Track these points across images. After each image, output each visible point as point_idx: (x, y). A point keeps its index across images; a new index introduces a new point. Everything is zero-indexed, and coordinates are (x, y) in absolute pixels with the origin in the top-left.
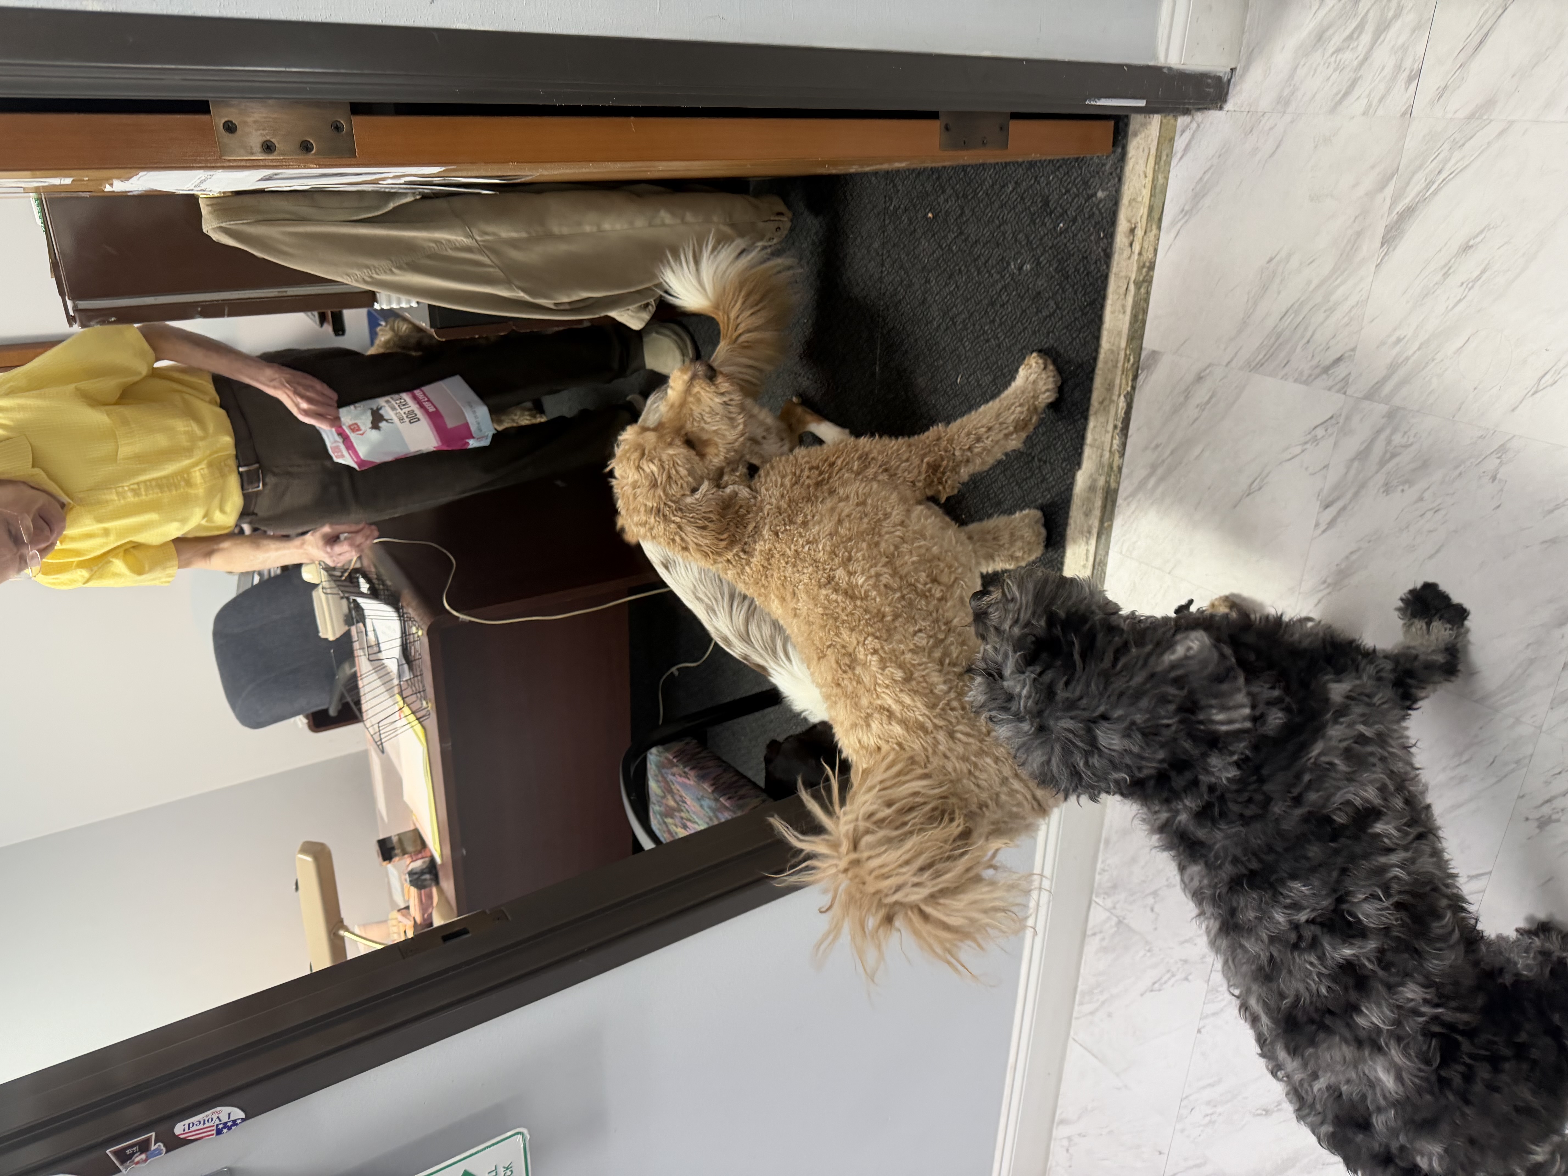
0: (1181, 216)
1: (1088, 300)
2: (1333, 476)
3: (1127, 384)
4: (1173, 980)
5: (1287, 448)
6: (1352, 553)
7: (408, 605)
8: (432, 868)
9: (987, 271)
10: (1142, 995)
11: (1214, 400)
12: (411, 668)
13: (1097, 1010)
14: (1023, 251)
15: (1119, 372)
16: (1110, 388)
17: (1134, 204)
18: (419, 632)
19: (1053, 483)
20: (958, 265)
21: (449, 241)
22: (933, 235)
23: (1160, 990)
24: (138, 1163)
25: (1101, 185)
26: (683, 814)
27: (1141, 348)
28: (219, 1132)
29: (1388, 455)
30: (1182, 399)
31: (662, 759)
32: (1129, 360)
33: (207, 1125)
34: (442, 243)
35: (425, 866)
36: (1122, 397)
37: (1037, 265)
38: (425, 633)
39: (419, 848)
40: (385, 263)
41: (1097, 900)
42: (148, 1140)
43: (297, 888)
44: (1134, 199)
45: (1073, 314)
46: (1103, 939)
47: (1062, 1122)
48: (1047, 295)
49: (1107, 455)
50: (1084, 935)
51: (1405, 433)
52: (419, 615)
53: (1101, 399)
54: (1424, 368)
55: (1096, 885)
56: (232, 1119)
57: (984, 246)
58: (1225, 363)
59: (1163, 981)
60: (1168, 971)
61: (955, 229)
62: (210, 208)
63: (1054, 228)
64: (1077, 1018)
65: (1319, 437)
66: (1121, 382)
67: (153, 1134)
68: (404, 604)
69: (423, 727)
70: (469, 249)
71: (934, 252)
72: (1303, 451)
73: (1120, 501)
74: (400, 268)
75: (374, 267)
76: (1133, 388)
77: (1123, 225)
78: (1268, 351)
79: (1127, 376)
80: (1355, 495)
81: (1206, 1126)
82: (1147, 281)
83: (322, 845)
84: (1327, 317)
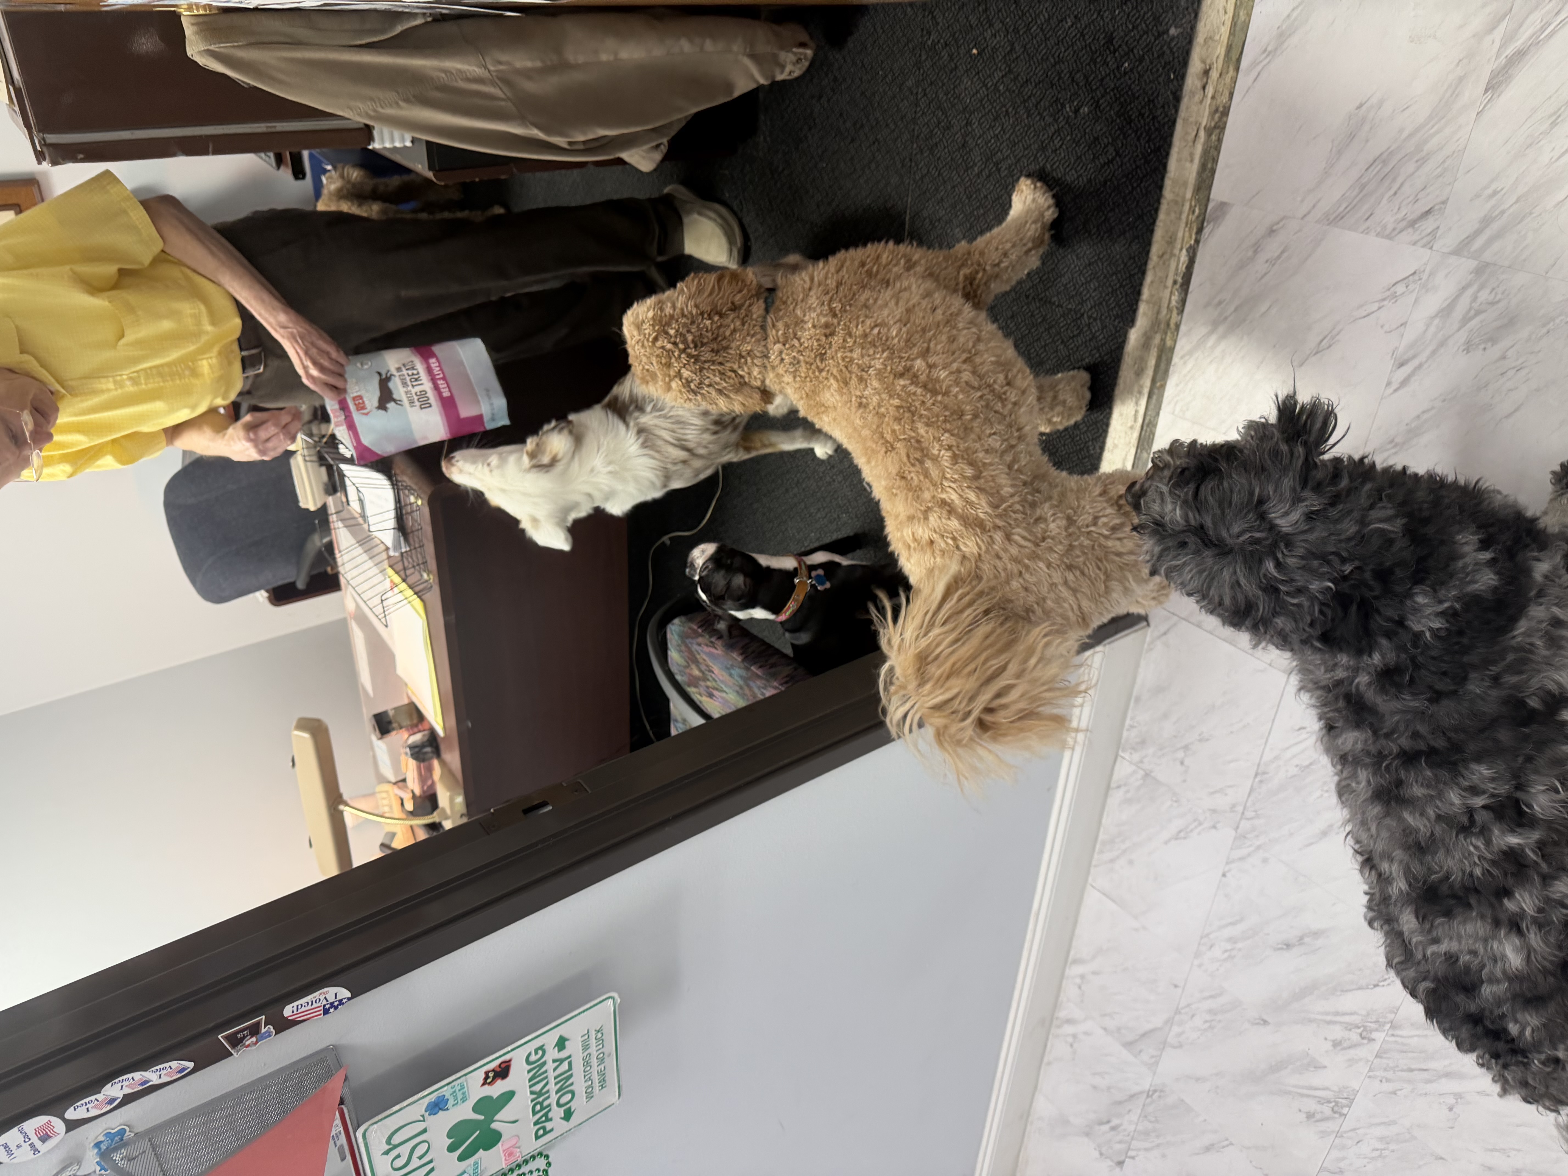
0: (1265, 55)
1: (1152, 147)
2: (1410, 334)
3: (1191, 237)
4: (1200, 828)
5: (1362, 306)
6: (1424, 412)
7: (403, 473)
8: (433, 740)
9: (1039, 113)
10: (1166, 843)
11: (1285, 255)
12: (406, 540)
13: (1118, 857)
14: (1080, 92)
15: (1183, 225)
16: (1171, 241)
17: (1210, 42)
18: (417, 502)
19: (1104, 341)
20: (1005, 106)
21: (460, 71)
22: (978, 73)
23: (1185, 838)
25: (1175, 20)
26: (709, 683)
27: (1208, 200)
28: (326, 1012)
29: (1472, 312)
30: (1250, 253)
31: (686, 629)
32: (1194, 212)
33: (315, 1005)
34: (452, 73)
35: (426, 739)
36: (1184, 252)
37: (1095, 108)
38: (426, 502)
39: (415, 721)
40: (391, 95)
41: (1123, 755)
42: (258, 1024)
43: (294, 764)
44: (1211, 38)
45: (1135, 162)
46: (1128, 791)
47: (1075, 962)
48: (1105, 140)
49: (1164, 311)
50: (1108, 787)
51: (1493, 289)
52: (416, 484)
53: (1161, 253)
54: (1519, 223)
55: (1123, 741)
56: (339, 998)
57: (1036, 87)
58: (1301, 216)
59: (1188, 830)
60: (1195, 820)
61: (1003, 68)
62: (195, 28)
63: (1118, 68)
64: (1096, 866)
65: (1398, 294)
66: (1184, 236)
68: (398, 472)
69: (424, 602)
71: (977, 92)
72: (1380, 308)
73: (1176, 359)
74: (407, 100)
75: (379, 99)
76: (1197, 241)
77: (1195, 66)
78: (1350, 204)
79: (1191, 229)
80: (1434, 352)
81: (1225, 960)
82: (1219, 127)
83: (318, 721)
84: (1418, 168)
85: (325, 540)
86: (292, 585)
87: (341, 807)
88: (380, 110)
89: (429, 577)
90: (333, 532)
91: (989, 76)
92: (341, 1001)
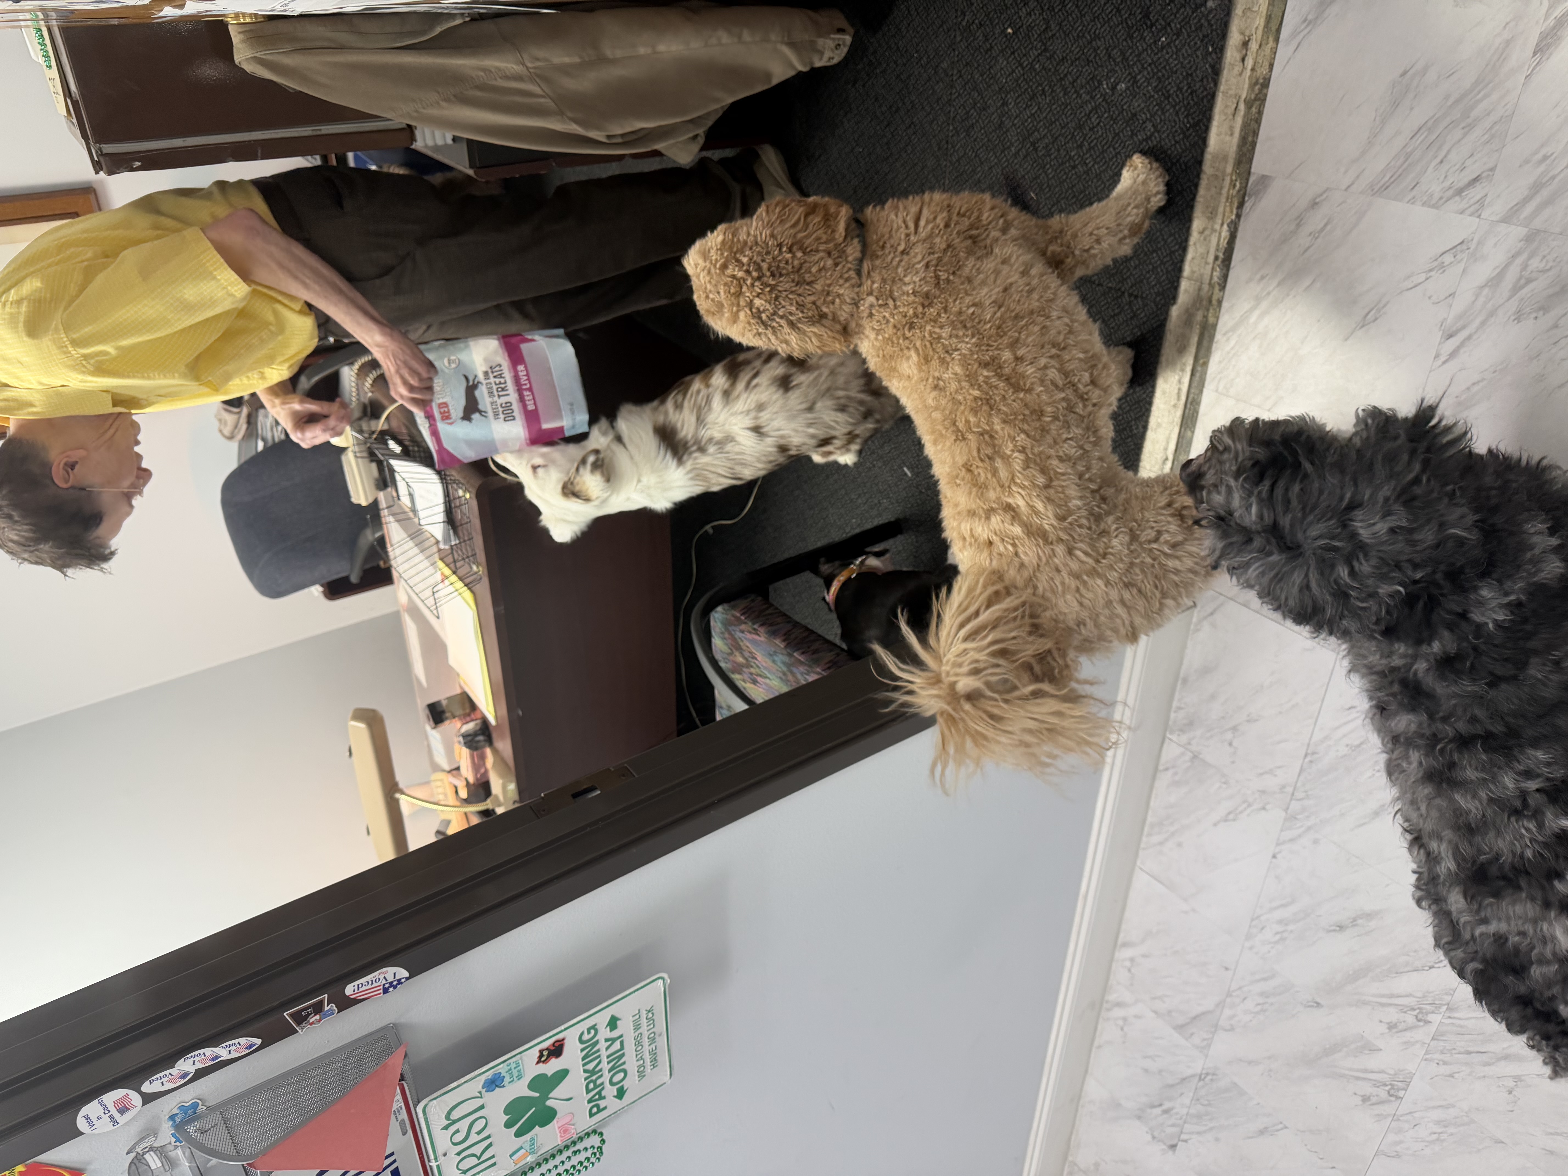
0: (1305, 24)
1: (1191, 121)
2: (1459, 305)
3: (1232, 212)
4: (1249, 811)
5: (1409, 277)
6: (1474, 384)
8: (485, 729)
9: (1076, 91)
10: (1215, 825)
11: (1329, 227)
12: (456, 533)
13: (1166, 840)
14: (1117, 68)
15: (1223, 200)
16: (1211, 216)
17: (1249, 14)
18: (465, 495)
19: (1145, 319)
20: (1041, 85)
21: (499, 69)
22: (1013, 53)
23: (1234, 820)
26: (753, 669)
27: (1249, 173)
28: (386, 991)
29: (1523, 281)
30: (1292, 227)
31: (729, 617)
32: (1234, 186)
33: (375, 985)
34: (490, 71)
35: (478, 728)
36: (1225, 227)
37: (1133, 85)
38: (474, 496)
39: (468, 711)
41: (1170, 737)
42: (321, 1003)
43: (351, 754)
44: (1249, 8)
45: (1174, 137)
46: (1176, 774)
47: (1125, 945)
48: (1143, 116)
49: (1206, 287)
50: (1156, 770)
51: (1544, 257)
52: (465, 478)
53: (1201, 229)
55: (1170, 723)
56: (397, 978)
57: (1072, 65)
58: (1344, 187)
59: (1238, 811)
60: (1244, 802)
61: (1038, 46)
62: (242, 36)
63: (1155, 42)
64: (1144, 849)
65: (1446, 264)
66: (1225, 210)
69: (472, 592)
70: (518, 78)
71: (1013, 71)
72: (1427, 279)
73: (1218, 336)
76: (1238, 216)
77: (1234, 38)
78: (1395, 173)
79: (1232, 202)
80: (1483, 323)
81: (1276, 943)
82: (1259, 99)
83: (374, 711)
84: (1465, 135)
85: (377, 535)
86: (346, 579)
87: (398, 795)
88: (422, 110)
89: (479, 569)
90: (385, 526)
91: (1025, 55)
92: (399, 980)
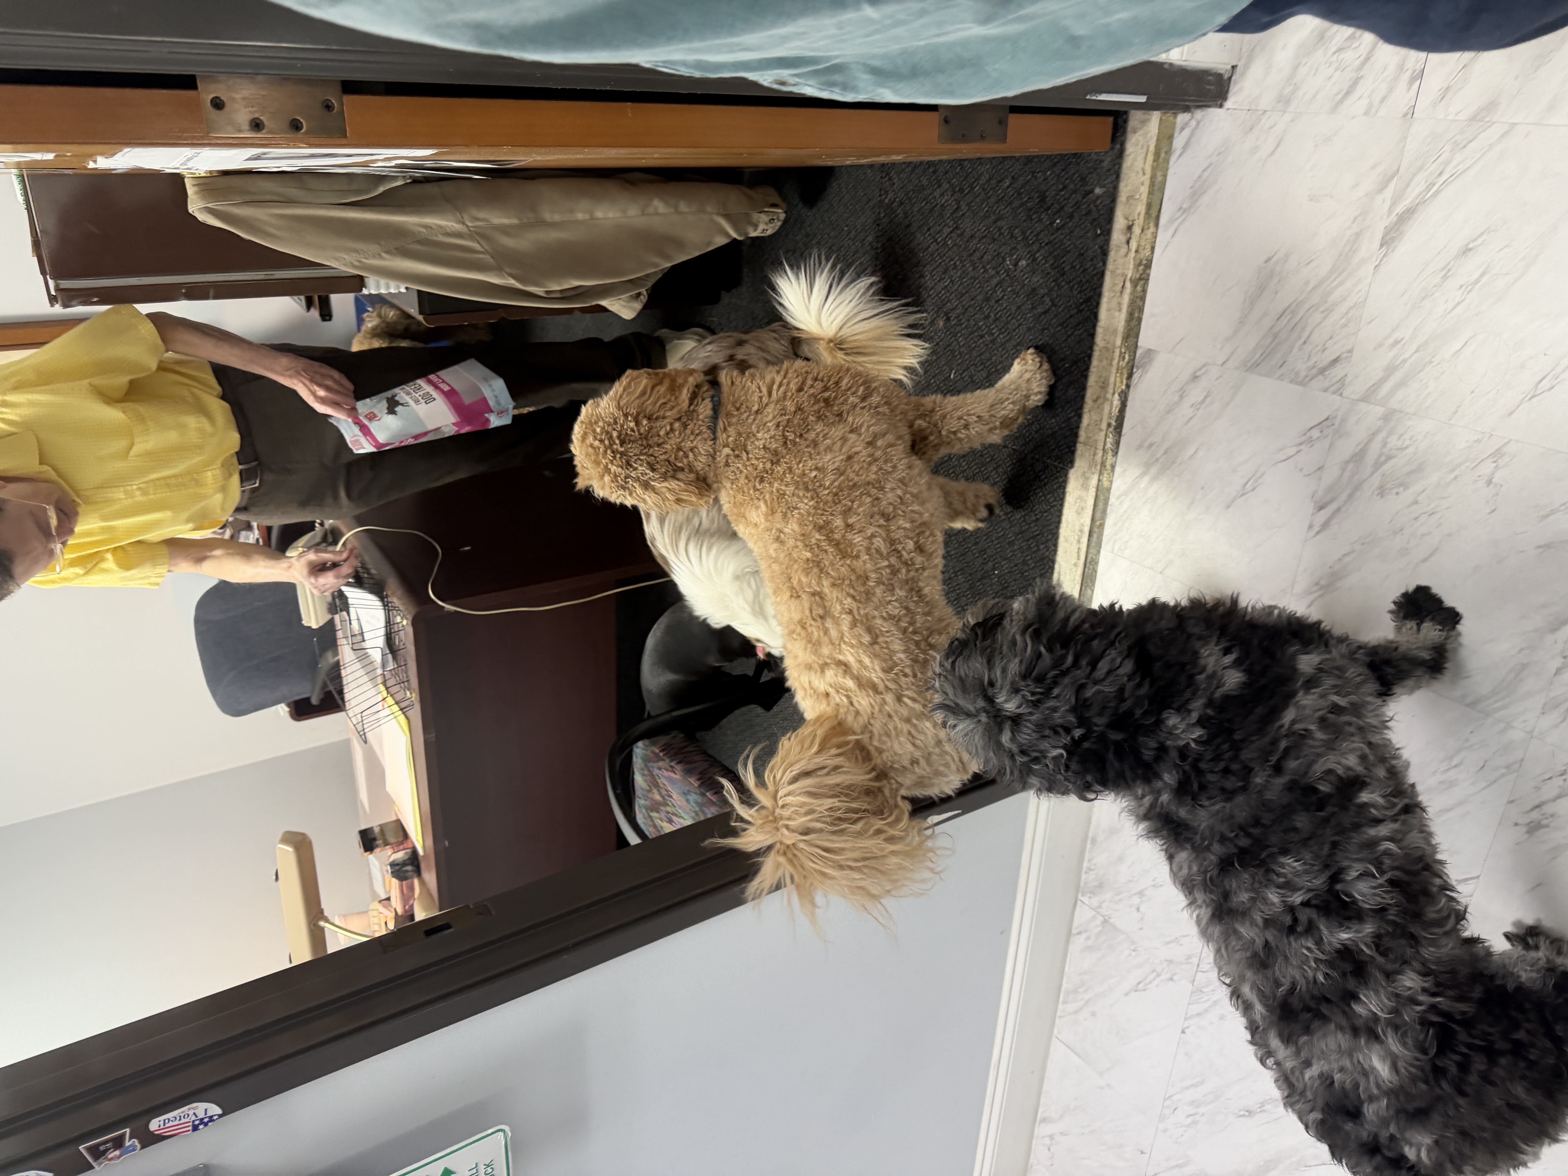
0: (1179, 213)
1: (1084, 297)
2: (1327, 478)
4: (1158, 980)
5: (1283, 448)
6: (1345, 555)
7: (393, 594)
8: (414, 859)
9: (983, 266)
10: (1126, 995)
11: (1208, 399)
12: (395, 658)
13: (1081, 1009)
14: (1019, 246)
15: (1114, 371)
16: (1104, 386)
18: (403, 622)
19: (1046, 480)
20: (953, 260)
21: (440, 227)
22: (929, 229)
23: (1144, 990)
24: (111, 1159)
25: (1099, 180)
26: (669, 809)
27: (1136, 346)
28: (195, 1128)
29: (1383, 458)
30: (1176, 398)
31: (648, 753)
32: (1124, 358)
33: (183, 1121)
34: (431, 228)
35: (407, 857)
36: (1116, 395)
37: (1032, 261)
38: (410, 623)
39: (401, 839)
40: (374, 248)
41: (1082, 898)
43: (277, 878)
44: (1132, 196)
45: (1069, 311)
46: (1088, 938)
47: (1044, 1120)
48: (1042, 291)
49: (1100, 453)
50: (1069, 934)
51: (1401, 436)
52: (404, 604)
53: (1095, 397)
54: (1420, 372)
55: (1082, 884)
56: (209, 1114)
57: (979, 241)
58: (1220, 362)
59: (1147, 981)
60: (1153, 971)
61: (951, 224)
62: (196, 188)
63: (1051, 224)
64: (1061, 1017)
65: (1314, 438)
66: (1116, 381)
67: (128, 1130)
68: (389, 593)
69: (407, 718)
70: (459, 235)
72: (1298, 452)
73: (1112, 500)
74: (387, 252)
75: (363, 251)
76: (1128, 386)
77: (1119, 223)
78: (1265, 352)
79: (1121, 374)
80: (1351, 496)
81: (1189, 1126)
82: (1143, 279)
83: (303, 834)
84: (1324, 318)
85: (336, 659)
86: (308, 700)
87: (322, 923)
89: (413, 696)
91: (939, 232)
92: (211, 1117)
